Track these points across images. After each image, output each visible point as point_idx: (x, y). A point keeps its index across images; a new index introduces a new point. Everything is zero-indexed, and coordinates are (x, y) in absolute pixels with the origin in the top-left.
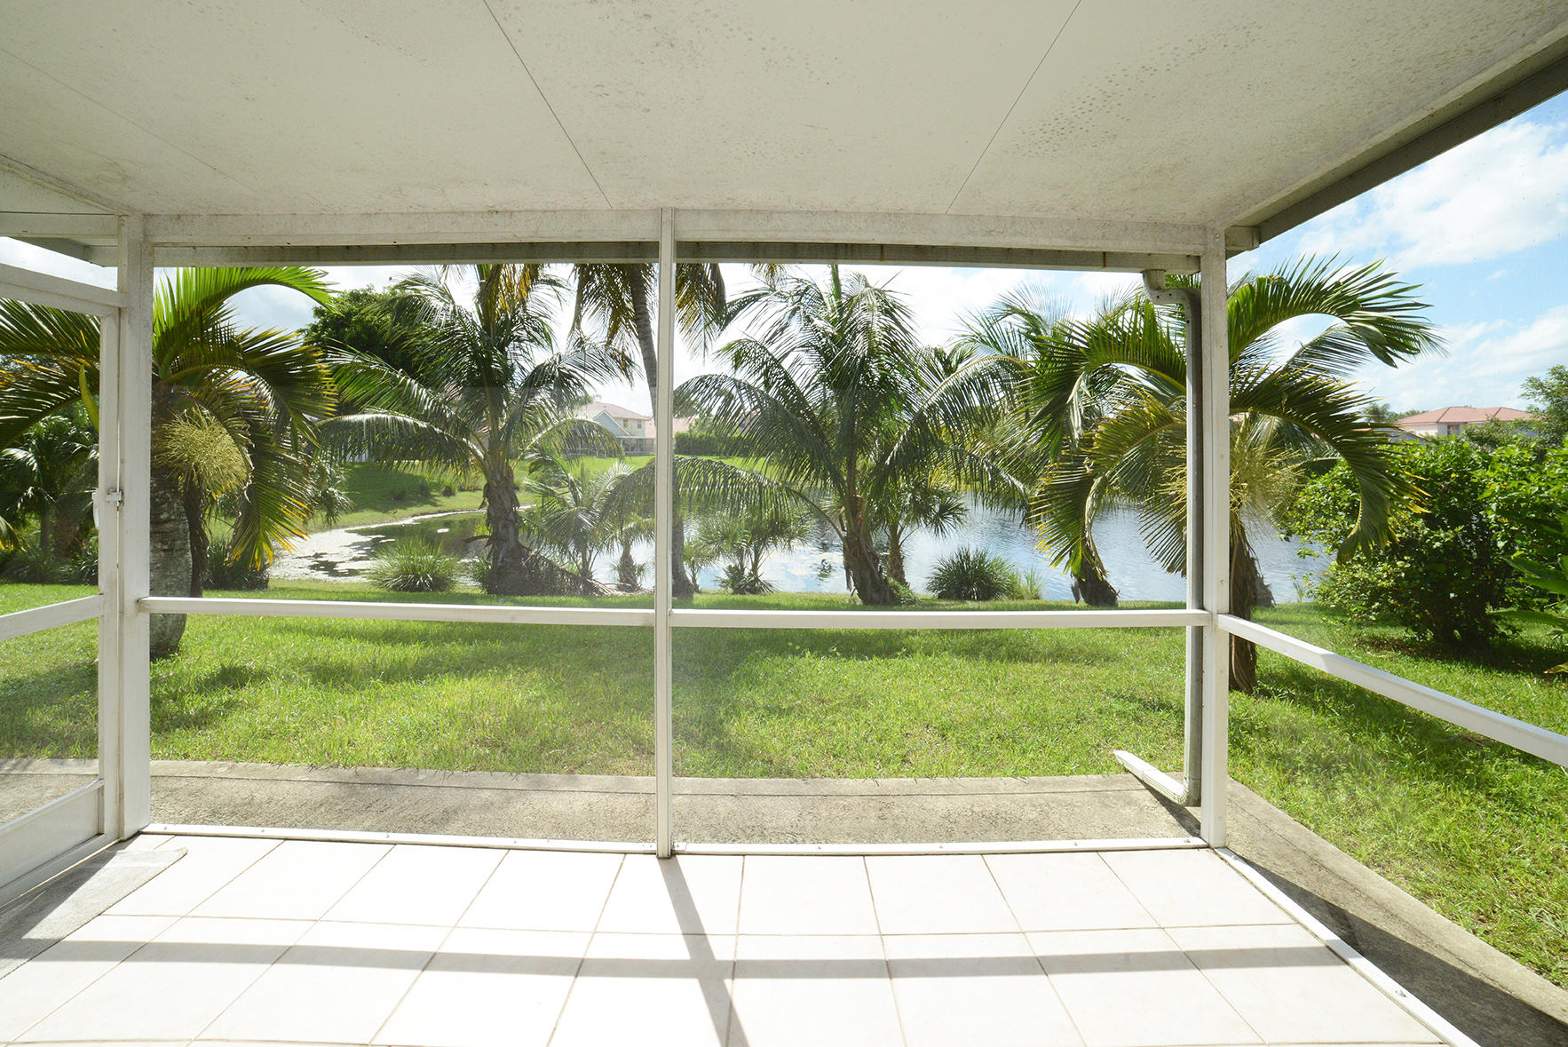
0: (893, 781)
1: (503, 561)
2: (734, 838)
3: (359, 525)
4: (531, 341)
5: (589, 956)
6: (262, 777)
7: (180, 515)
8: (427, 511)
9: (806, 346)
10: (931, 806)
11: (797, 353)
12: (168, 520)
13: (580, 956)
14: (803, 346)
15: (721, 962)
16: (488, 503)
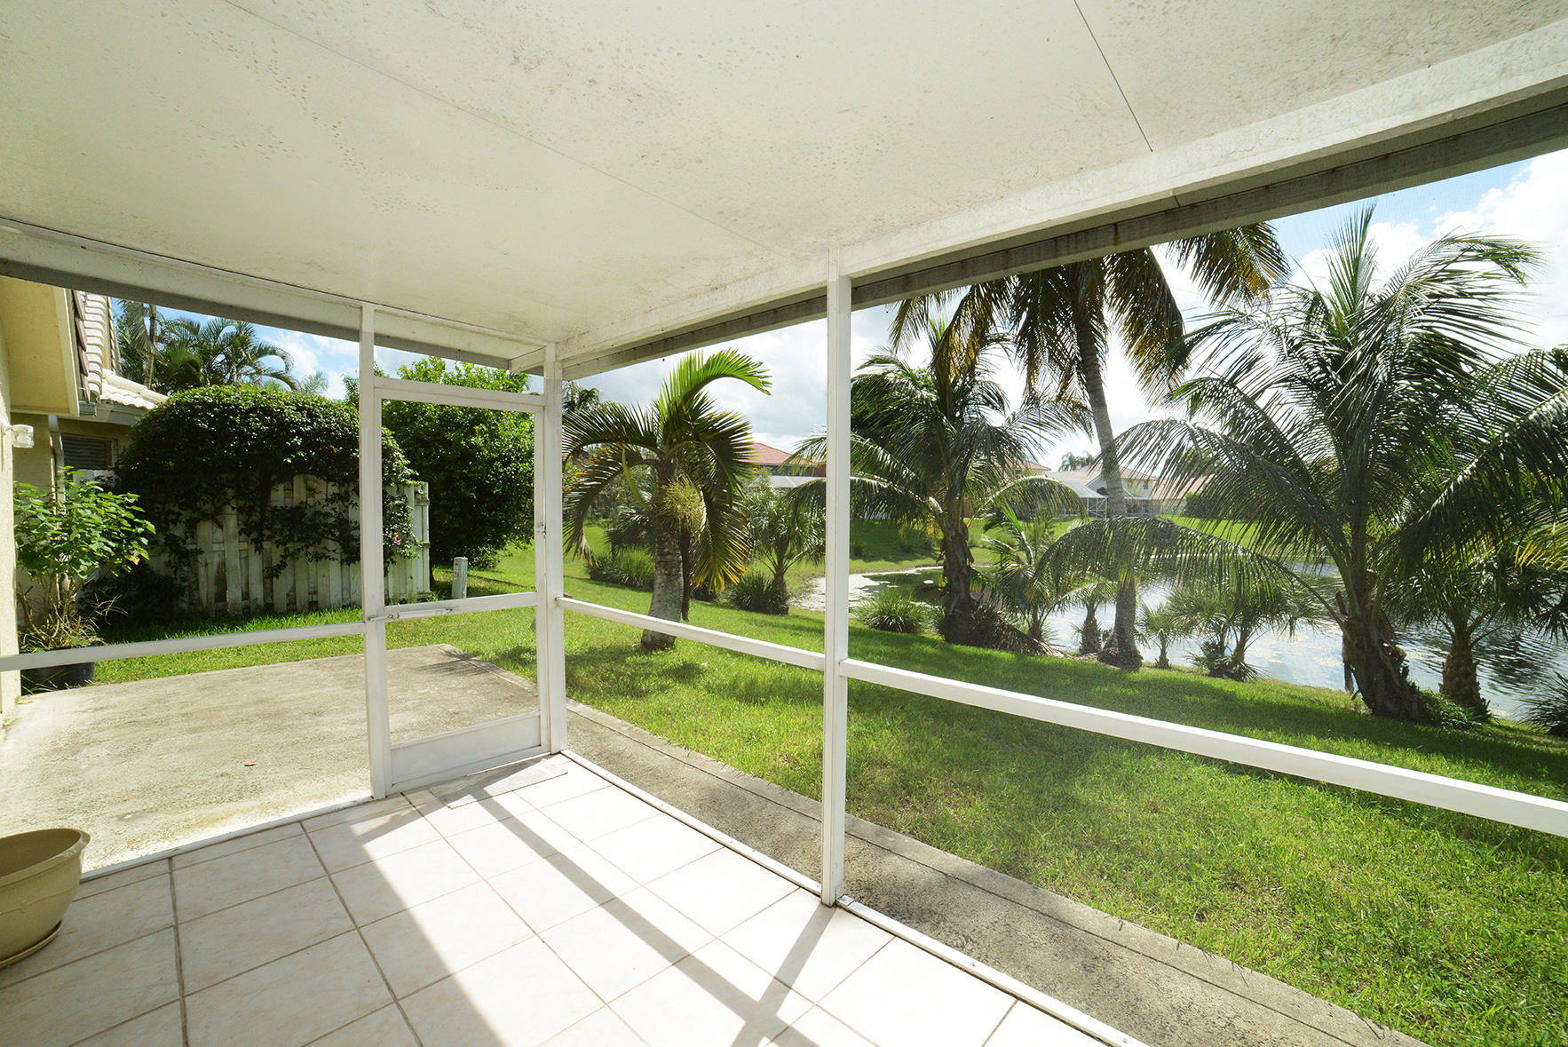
0: (1147, 933)
1: (954, 611)
2: (907, 915)
3: (872, 571)
4: (987, 404)
5: (695, 955)
6: (641, 741)
7: (676, 550)
8: (928, 563)
9: (1288, 380)
10: (1171, 986)
11: (1275, 390)
12: (668, 554)
13: (690, 952)
14: (1285, 380)
15: (778, 1020)
16: (944, 557)
